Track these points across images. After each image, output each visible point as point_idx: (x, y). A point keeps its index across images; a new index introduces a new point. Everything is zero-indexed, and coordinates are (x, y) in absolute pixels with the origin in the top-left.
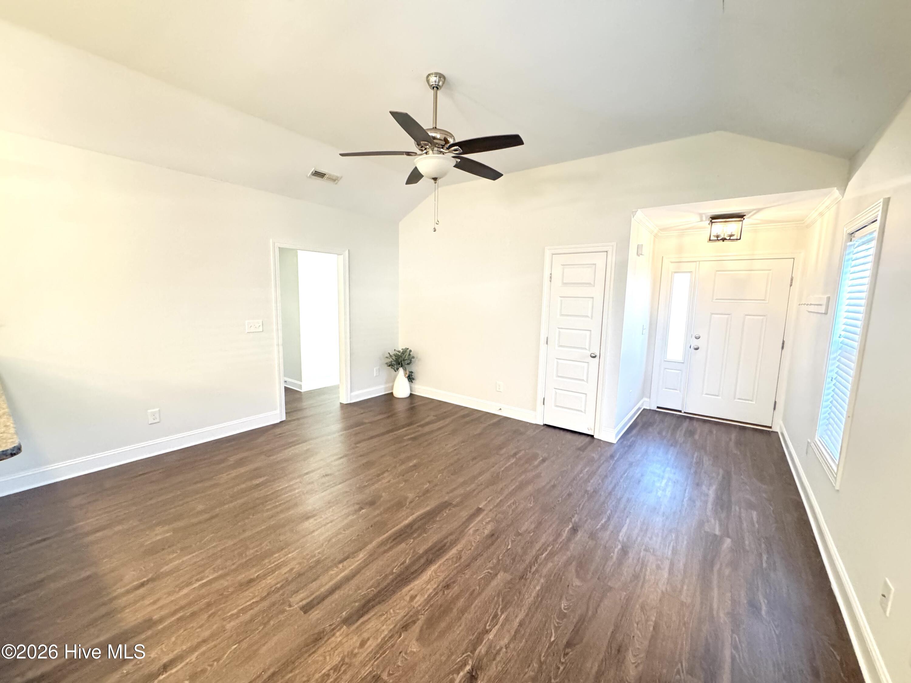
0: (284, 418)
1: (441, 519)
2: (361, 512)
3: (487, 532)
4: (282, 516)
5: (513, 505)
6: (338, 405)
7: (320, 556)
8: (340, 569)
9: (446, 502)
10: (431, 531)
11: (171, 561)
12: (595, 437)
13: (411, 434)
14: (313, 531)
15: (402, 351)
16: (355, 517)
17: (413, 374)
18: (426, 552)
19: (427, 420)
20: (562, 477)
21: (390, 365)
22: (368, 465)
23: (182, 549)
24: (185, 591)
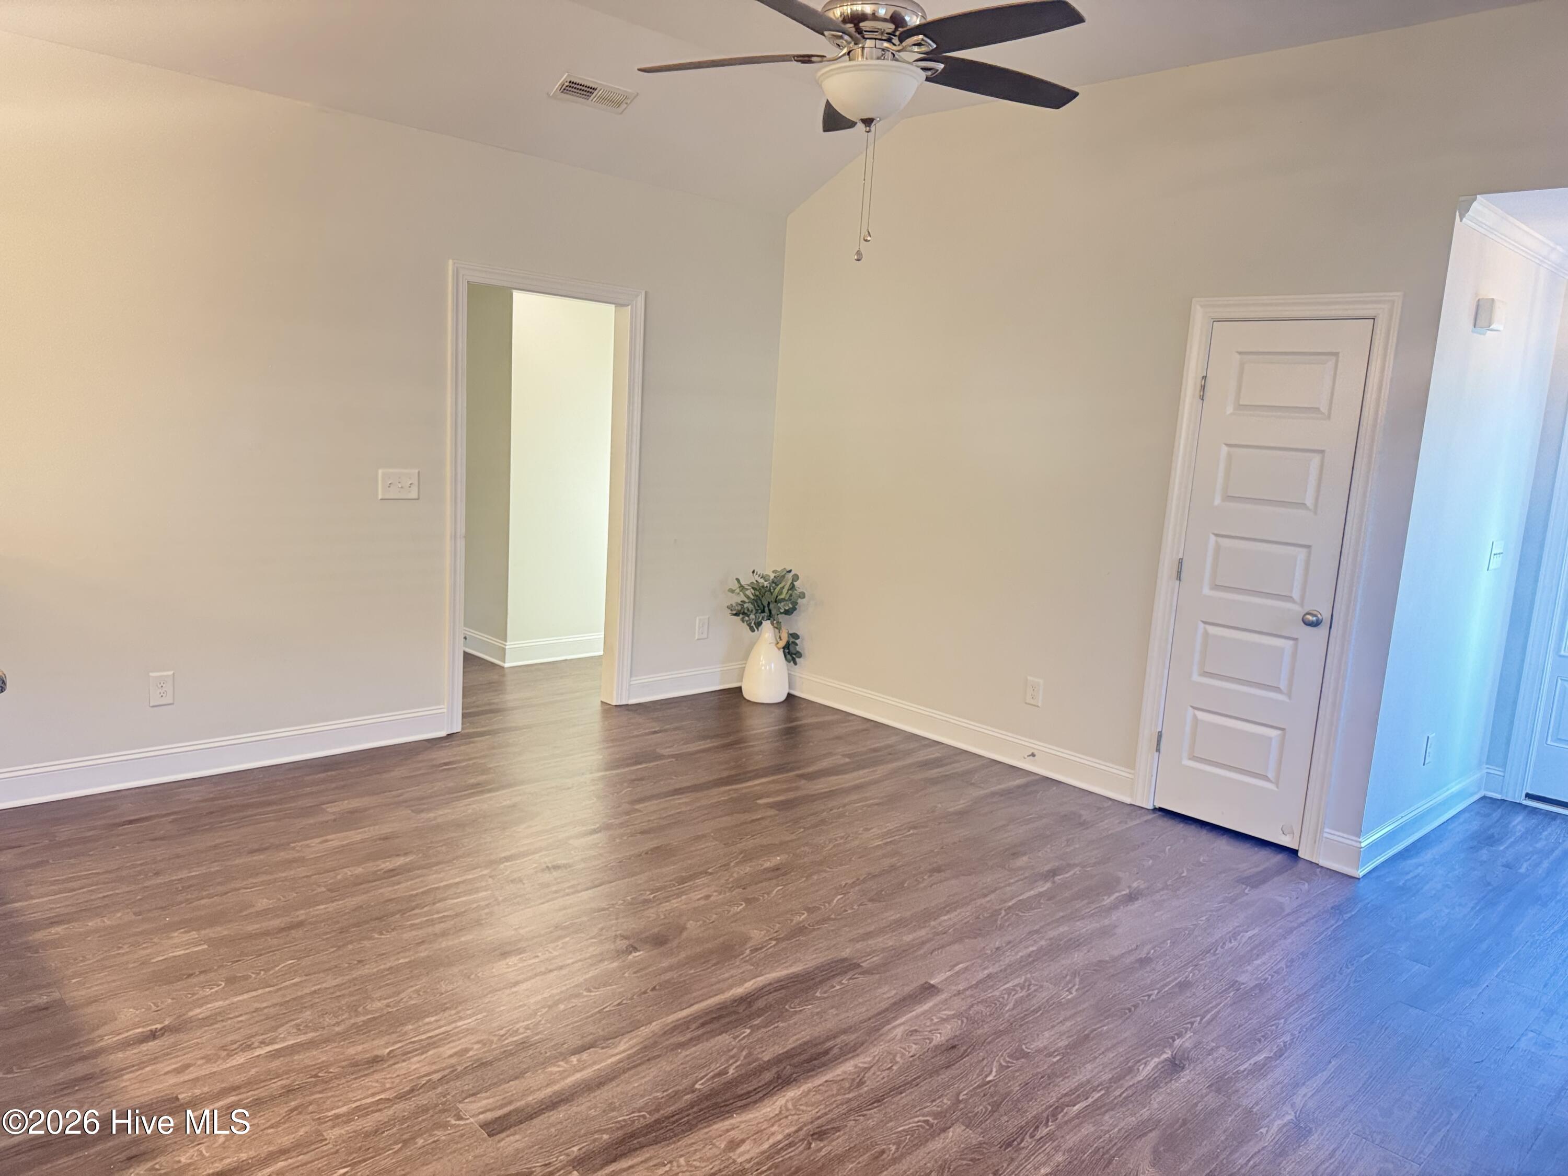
0: (457, 727)
1: (825, 995)
2: (630, 957)
3: (938, 1039)
4: (444, 943)
5: (1022, 989)
6: (597, 707)
7: (529, 1033)
8: (574, 1066)
9: (844, 960)
10: (796, 1018)
11: (206, 1000)
12: (1300, 854)
13: (778, 793)
14: (516, 984)
15: (772, 576)
16: (615, 964)
17: (797, 641)
18: (778, 1060)
19: (825, 764)
20: (1173, 943)
21: (740, 612)
22: (661, 854)
23: (231, 980)
24: (240, 1059)
